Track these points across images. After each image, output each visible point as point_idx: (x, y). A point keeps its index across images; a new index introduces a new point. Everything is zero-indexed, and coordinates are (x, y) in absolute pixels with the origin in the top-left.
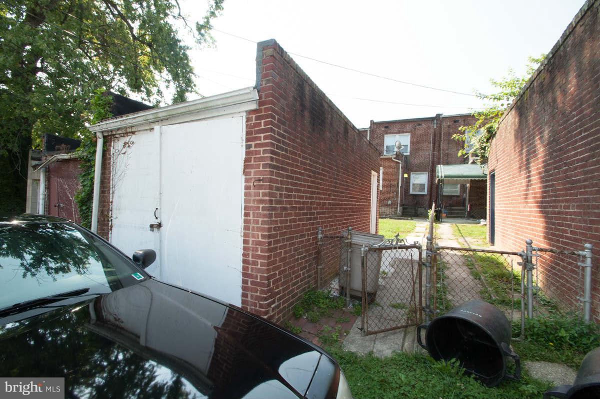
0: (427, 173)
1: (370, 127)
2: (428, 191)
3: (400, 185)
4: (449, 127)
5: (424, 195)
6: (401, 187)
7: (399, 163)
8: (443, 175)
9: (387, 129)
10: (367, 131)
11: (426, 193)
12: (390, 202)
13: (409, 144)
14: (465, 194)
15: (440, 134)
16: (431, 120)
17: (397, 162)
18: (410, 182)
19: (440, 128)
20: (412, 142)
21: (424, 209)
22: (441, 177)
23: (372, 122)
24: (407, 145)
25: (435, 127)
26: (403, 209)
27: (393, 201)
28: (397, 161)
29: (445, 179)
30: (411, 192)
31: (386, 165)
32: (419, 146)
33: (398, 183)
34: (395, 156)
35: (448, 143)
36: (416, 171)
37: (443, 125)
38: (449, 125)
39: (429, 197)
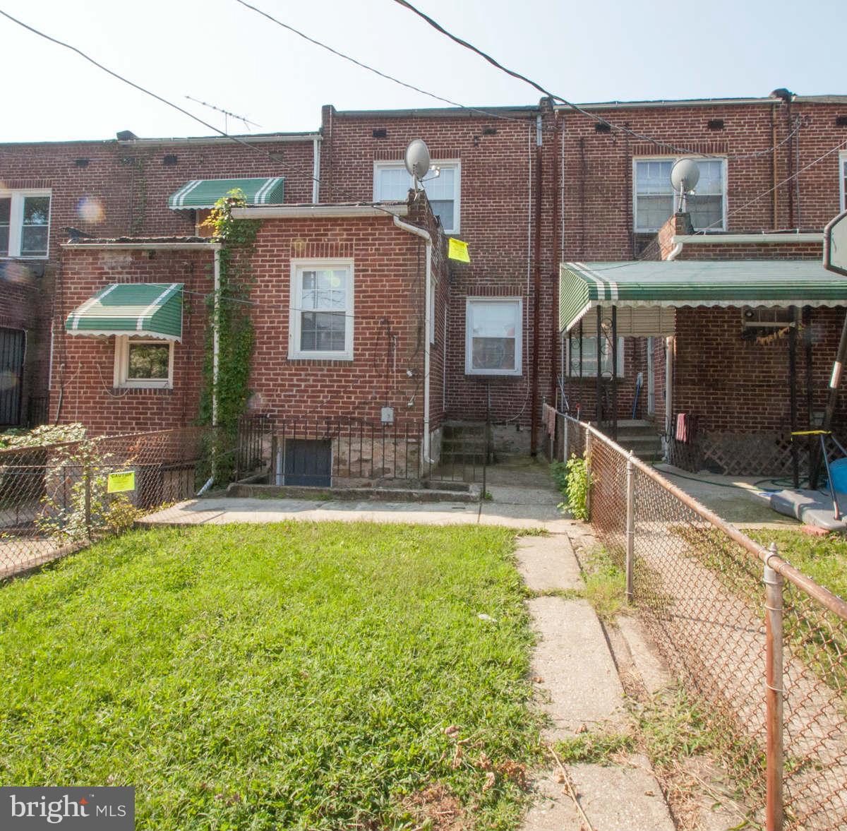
0: (520, 299)
1: (322, 131)
2: (524, 364)
3: (429, 337)
4: (582, 146)
5: (513, 379)
6: (433, 347)
7: (422, 240)
8: (614, 289)
9: (378, 141)
10: (311, 142)
11: (517, 370)
12: (387, 415)
13: (456, 196)
14: (641, 374)
15: (556, 165)
16: (524, 116)
17: (414, 236)
18: (463, 333)
19: (555, 146)
20: (467, 192)
21: (514, 428)
22: (608, 295)
23: (327, 111)
24: (452, 201)
25: (540, 143)
26: (447, 433)
27: (400, 409)
28: (414, 229)
29: (622, 304)
30: (470, 369)
31: (371, 250)
32: (491, 204)
33: (421, 330)
34: (404, 210)
35: (582, 199)
36: (484, 292)
37: (565, 137)
38: (582, 139)
39: (527, 386)
